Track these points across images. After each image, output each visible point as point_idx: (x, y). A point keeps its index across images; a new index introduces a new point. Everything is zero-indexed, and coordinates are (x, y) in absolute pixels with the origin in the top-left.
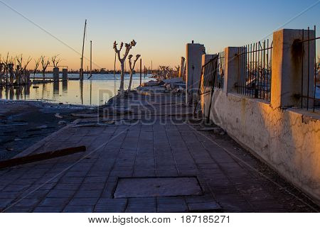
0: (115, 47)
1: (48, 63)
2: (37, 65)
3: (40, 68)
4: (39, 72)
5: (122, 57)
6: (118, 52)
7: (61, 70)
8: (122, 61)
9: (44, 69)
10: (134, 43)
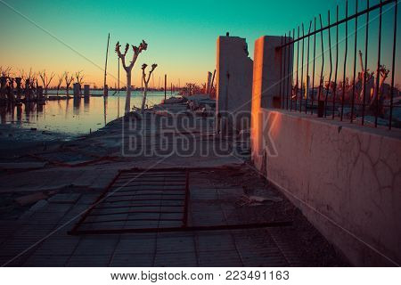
0: (118, 50)
1: (72, 79)
2: (61, 81)
3: (64, 84)
4: (63, 88)
5: (127, 65)
6: (122, 57)
7: (83, 87)
8: (128, 70)
9: (68, 85)
10: (144, 46)
